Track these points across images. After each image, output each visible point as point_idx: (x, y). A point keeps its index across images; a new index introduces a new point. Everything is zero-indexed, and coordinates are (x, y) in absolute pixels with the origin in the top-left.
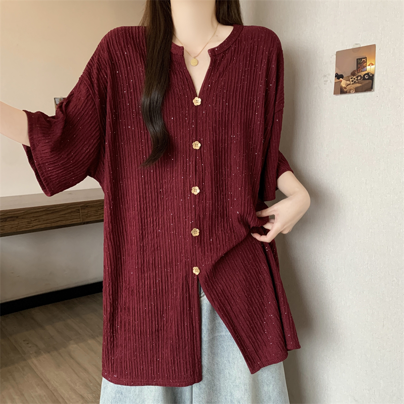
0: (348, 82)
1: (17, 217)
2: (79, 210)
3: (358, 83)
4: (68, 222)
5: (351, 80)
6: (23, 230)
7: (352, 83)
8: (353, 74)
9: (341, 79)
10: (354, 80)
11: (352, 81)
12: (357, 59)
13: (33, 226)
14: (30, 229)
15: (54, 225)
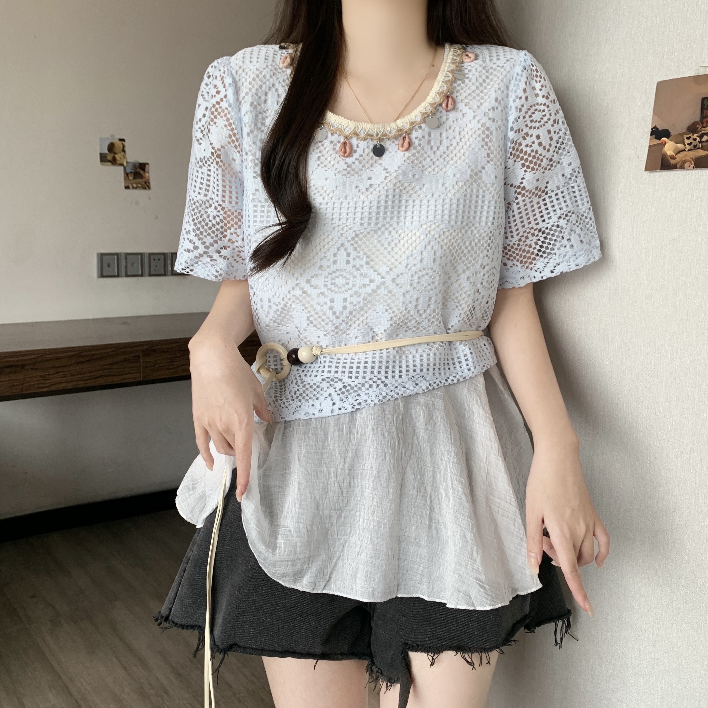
0: (680, 146)
1: (23, 366)
2: (139, 356)
3: (703, 148)
4: (117, 380)
5: (687, 141)
6: (34, 391)
7: (688, 147)
8: (692, 129)
9: (664, 139)
10: (694, 143)
11: (689, 144)
12: (703, 99)
13: (52, 385)
14: (45, 390)
15: (90, 383)
